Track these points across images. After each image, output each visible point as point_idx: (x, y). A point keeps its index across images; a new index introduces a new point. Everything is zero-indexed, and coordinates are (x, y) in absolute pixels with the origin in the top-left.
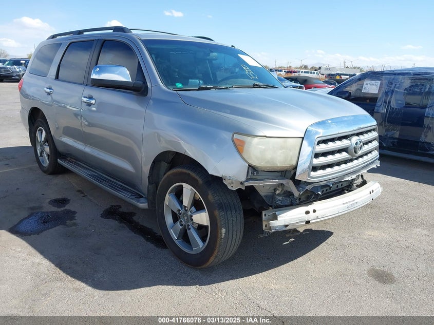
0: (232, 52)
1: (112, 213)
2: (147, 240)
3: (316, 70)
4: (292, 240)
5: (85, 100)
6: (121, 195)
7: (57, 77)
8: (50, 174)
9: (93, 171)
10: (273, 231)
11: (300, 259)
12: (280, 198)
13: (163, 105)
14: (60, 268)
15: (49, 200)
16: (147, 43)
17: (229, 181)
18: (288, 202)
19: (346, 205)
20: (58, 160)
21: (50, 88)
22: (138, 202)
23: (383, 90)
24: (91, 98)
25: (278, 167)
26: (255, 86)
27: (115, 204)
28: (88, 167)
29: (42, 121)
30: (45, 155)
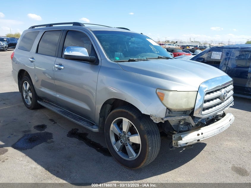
0: (141, 37)
1: (73, 134)
2: (98, 151)
3: (174, 43)
4: (184, 149)
5: (57, 66)
6: (81, 123)
7: (37, 52)
8: (32, 109)
9: (60, 108)
10: (179, 146)
11: (191, 162)
12: (182, 126)
13: (110, 70)
14: (49, 171)
15: (33, 126)
16: (96, 32)
17: (154, 118)
18: (187, 129)
19: (218, 129)
20: (38, 101)
21: (33, 58)
22: (92, 128)
23: (224, 57)
24: (61, 65)
25: (184, 109)
26: (159, 58)
27: (75, 128)
28: (58, 106)
29: (27, 78)
30: (29, 98)
